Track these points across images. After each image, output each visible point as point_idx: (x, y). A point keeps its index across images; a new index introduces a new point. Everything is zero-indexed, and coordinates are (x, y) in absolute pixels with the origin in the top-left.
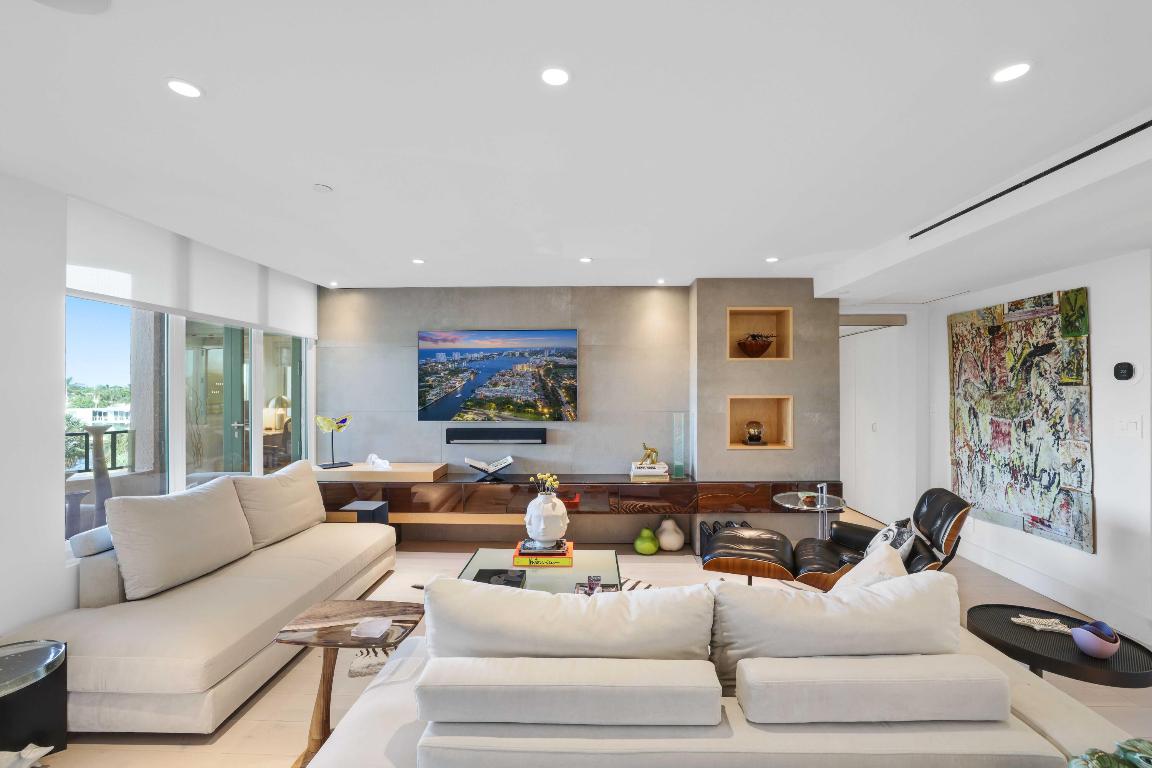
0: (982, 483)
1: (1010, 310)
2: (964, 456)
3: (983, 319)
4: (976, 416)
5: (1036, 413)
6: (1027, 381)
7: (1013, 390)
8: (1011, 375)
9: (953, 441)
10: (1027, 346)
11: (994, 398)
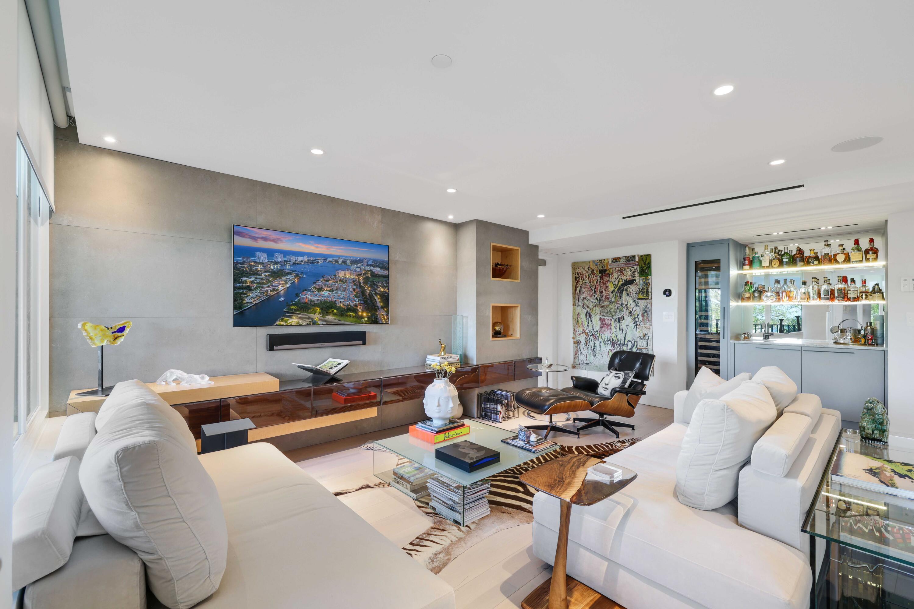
0: (594, 351)
1: (612, 262)
2: (582, 339)
3: (597, 265)
4: (590, 316)
5: (625, 313)
6: (621, 298)
7: (613, 302)
8: (612, 295)
9: (575, 331)
10: (621, 280)
11: (602, 307)
